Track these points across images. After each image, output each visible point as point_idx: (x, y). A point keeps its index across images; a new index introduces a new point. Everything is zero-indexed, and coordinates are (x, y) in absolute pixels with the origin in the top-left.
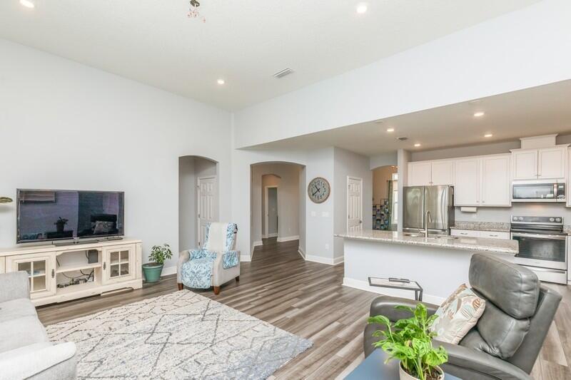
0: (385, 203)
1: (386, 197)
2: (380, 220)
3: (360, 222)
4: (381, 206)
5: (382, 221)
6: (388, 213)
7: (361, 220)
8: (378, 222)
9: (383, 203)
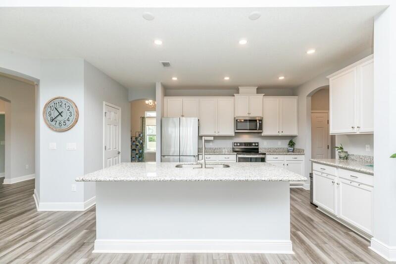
0: (139, 136)
1: (139, 130)
2: (135, 150)
3: (119, 153)
4: (136, 138)
5: (137, 150)
6: (142, 143)
7: (120, 151)
8: (134, 151)
9: (137, 136)
